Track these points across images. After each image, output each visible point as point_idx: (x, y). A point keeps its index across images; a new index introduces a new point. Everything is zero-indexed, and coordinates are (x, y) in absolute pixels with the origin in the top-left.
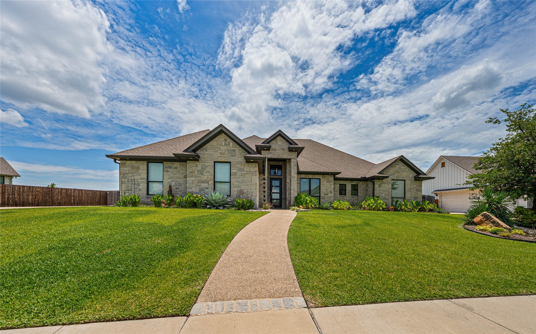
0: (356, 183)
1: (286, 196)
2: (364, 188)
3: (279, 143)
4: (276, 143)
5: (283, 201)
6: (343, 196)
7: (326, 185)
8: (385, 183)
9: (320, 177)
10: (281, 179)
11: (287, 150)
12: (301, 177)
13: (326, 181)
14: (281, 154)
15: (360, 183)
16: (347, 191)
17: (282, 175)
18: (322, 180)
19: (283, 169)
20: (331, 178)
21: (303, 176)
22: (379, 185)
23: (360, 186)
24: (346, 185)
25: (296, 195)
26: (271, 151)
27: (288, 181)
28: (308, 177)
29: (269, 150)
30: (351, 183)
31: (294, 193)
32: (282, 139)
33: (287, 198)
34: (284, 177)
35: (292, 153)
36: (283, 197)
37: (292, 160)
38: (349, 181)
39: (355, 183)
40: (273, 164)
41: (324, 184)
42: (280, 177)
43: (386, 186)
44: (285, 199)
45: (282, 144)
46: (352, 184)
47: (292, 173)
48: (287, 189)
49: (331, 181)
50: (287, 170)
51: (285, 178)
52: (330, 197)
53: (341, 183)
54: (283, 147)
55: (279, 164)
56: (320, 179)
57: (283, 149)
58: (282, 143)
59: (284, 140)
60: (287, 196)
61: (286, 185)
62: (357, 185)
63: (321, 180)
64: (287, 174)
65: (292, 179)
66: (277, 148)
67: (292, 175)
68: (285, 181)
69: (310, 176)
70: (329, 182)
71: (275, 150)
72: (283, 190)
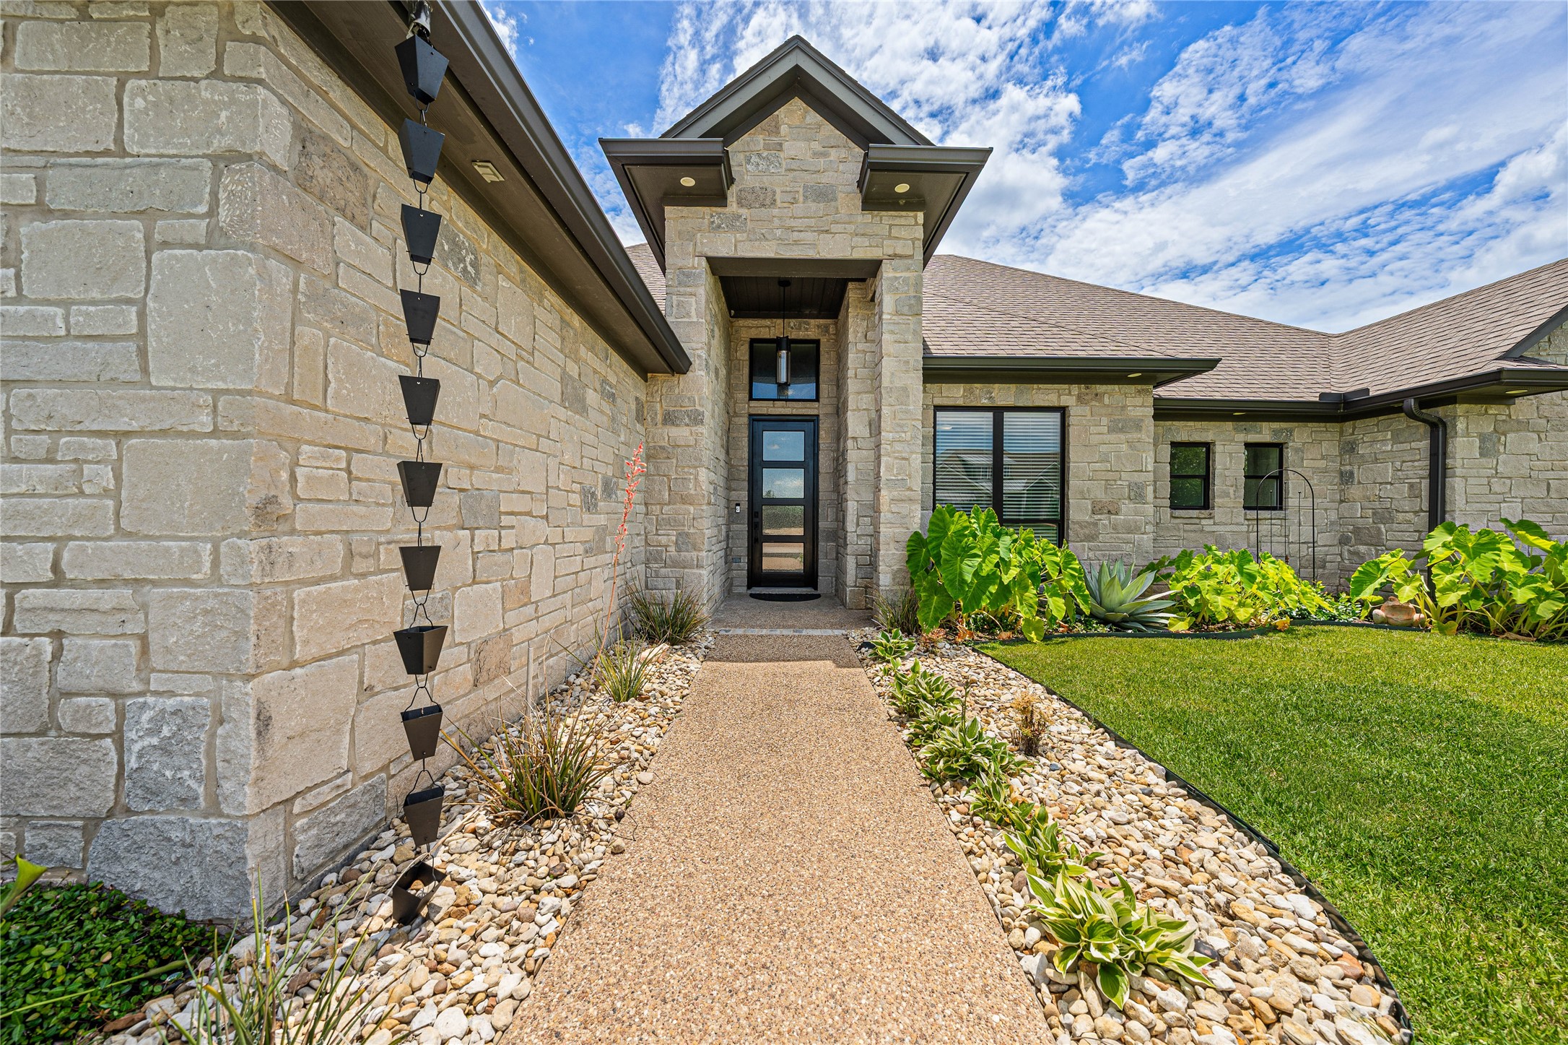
0: (1275, 432)
1: (841, 518)
2: (1322, 464)
3: (793, 148)
4: (767, 147)
5: (824, 546)
6: (1194, 513)
7: (1103, 448)
8: (1525, 426)
9: (1066, 400)
10: (814, 420)
11: (849, 200)
12: (938, 402)
13: (1105, 421)
14: (808, 228)
15: (1300, 438)
16: (1218, 486)
17: (817, 400)
18: (1078, 414)
19: (826, 363)
20: (1139, 401)
21: (955, 393)
22: (1483, 438)
23: (1297, 450)
24: (1208, 446)
25: (915, 525)
26: (733, 206)
27: (856, 425)
28: (985, 402)
29: (719, 198)
30: (1242, 437)
31: (904, 508)
32: (814, 117)
33: (851, 538)
34: (830, 410)
35: (887, 217)
36: (822, 525)
37: (887, 272)
38: (1229, 425)
39: (1265, 432)
40: (765, 334)
41: (1095, 439)
42: (810, 409)
43: (1534, 446)
44: (839, 535)
45: (816, 154)
46: (1253, 438)
47: (887, 365)
48: (851, 476)
49: (1138, 426)
50: (853, 359)
51: (840, 410)
52: (1133, 529)
53: (1183, 437)
54: (825, 179)
55: (801, 335)
56: (1063, 411)
57: (823, 195)
58: (816, 146)
59: (829, 130)
60: (850, 526)
61: (845, 451)
62: (1280, 447)
63: (1072, 420)
64: (852, 386)
65: (885, 411)
66: (779, 183)
67: (886, 382)
68: (840, 433)
69: (1003, 394)
70: (1121, 430)
71: (763, 198)
72: (824, 484)
